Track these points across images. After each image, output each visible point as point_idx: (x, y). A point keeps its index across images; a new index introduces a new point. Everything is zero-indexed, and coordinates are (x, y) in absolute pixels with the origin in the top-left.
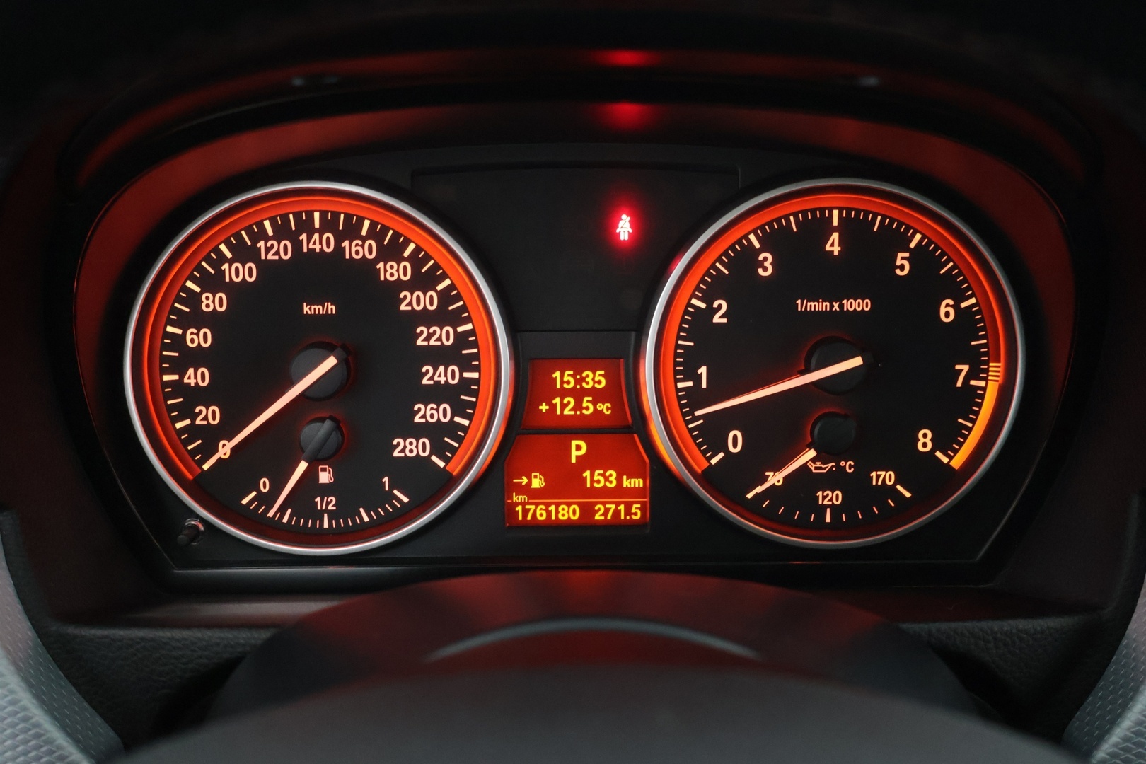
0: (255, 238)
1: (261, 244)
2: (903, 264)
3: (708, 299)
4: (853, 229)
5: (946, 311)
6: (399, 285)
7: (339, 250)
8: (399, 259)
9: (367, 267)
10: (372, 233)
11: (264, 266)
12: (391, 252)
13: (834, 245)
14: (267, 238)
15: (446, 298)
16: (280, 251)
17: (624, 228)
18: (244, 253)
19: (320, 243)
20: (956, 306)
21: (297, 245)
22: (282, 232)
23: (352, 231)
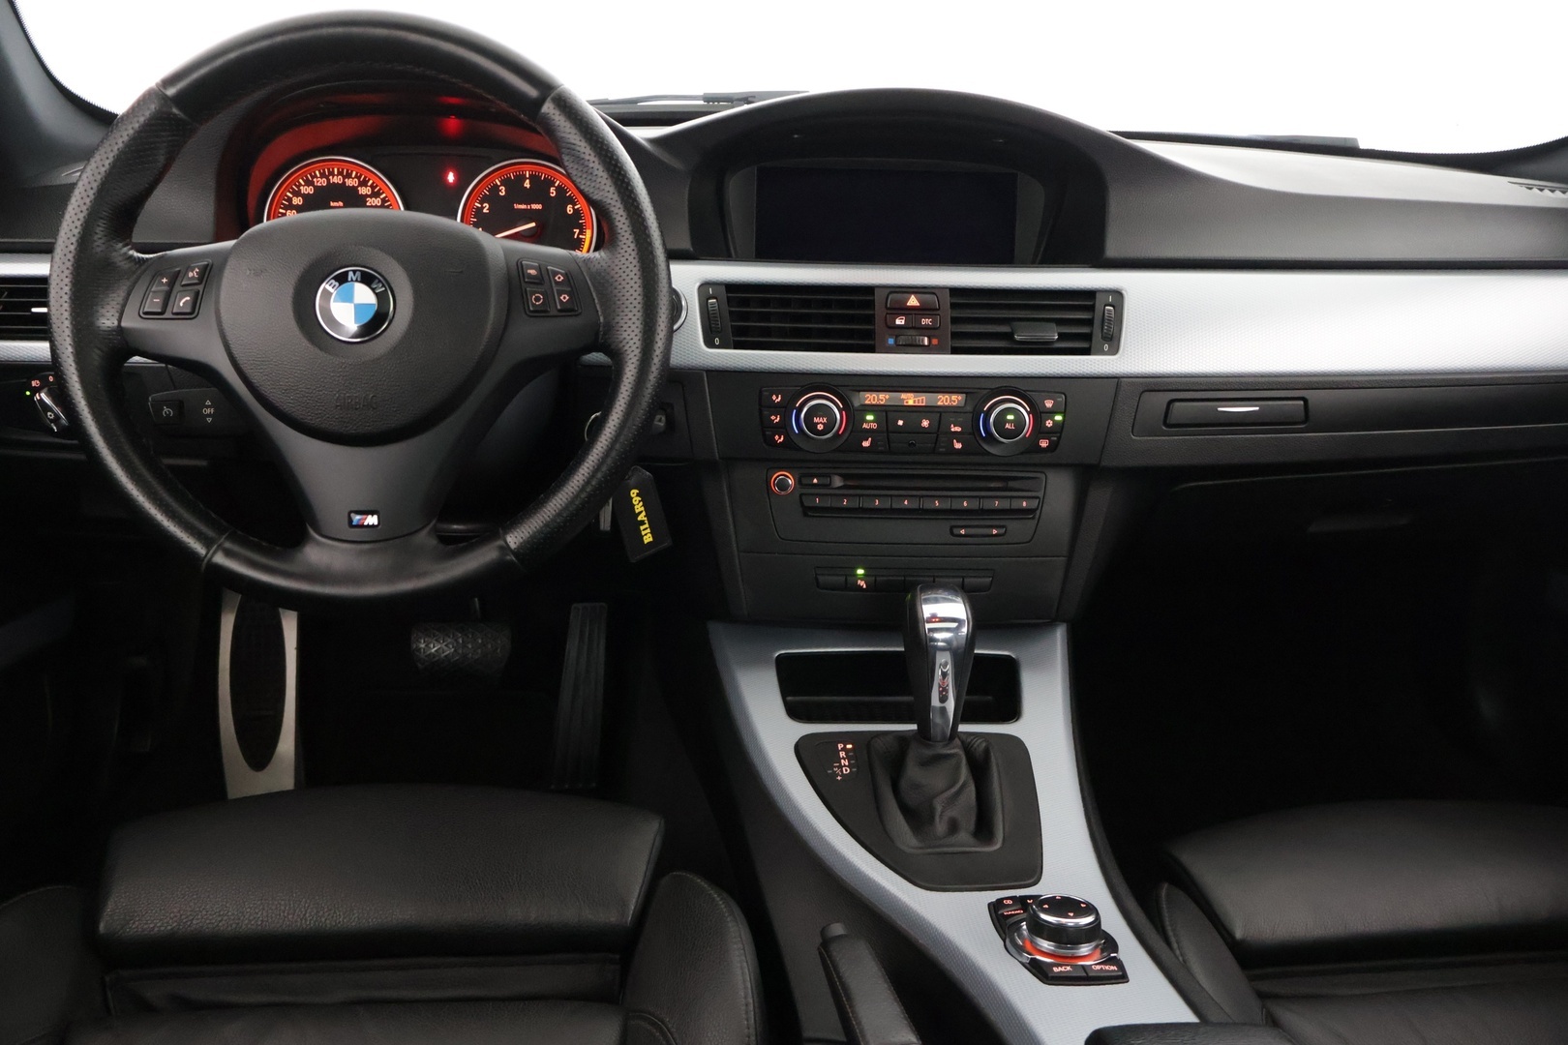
0: (313, 177)
1: (315, 180)
2: (553, 192)
3: (481, 203)
4: (533, 178)
5: (570, 209)
6: (367, 196)
7: (344, 183)
8: (366, 186)
9: (354, 189)
10: (356, 177)
11: (316, 188)
12: (364, 183)
13: (527, 184)
14: (317, 178)
15: (384, 201)
16: (321, 182)
17: (451, 177)
18: (309, 183)
19: (336, 180)
20: (573, 208)
21: (328, 180)
22: (323, 175)
23: (349, 176)
